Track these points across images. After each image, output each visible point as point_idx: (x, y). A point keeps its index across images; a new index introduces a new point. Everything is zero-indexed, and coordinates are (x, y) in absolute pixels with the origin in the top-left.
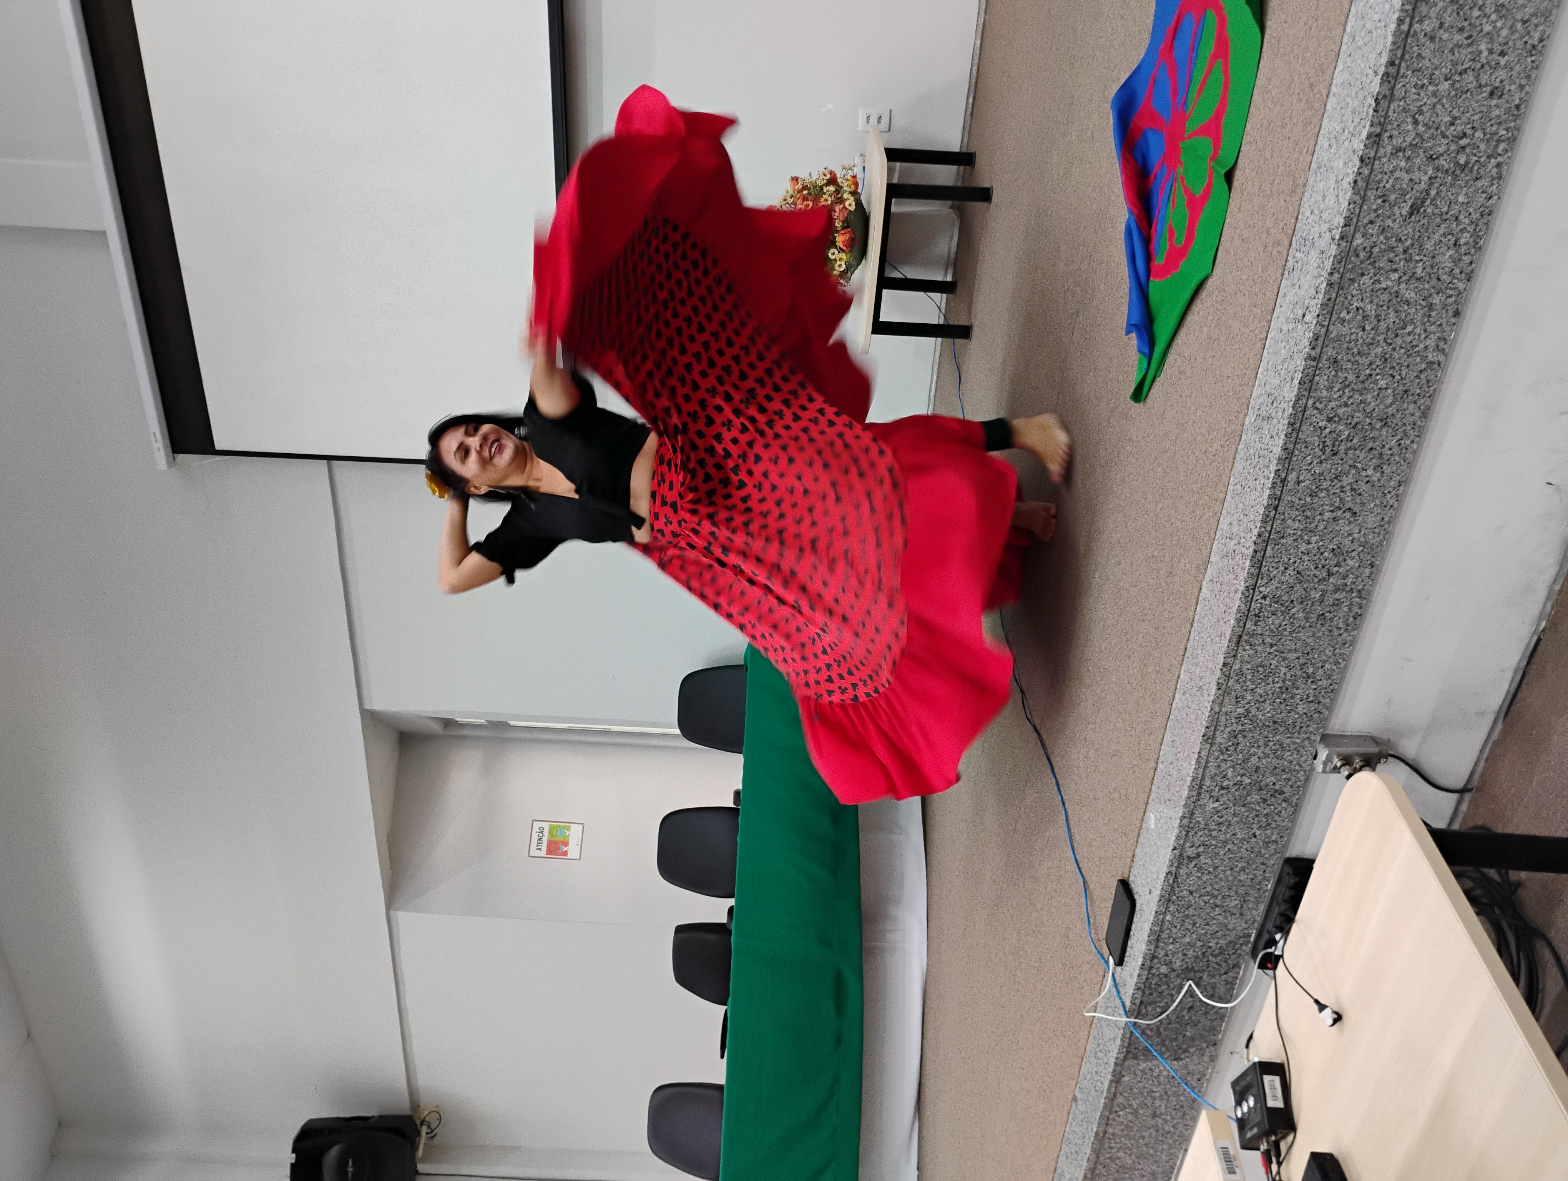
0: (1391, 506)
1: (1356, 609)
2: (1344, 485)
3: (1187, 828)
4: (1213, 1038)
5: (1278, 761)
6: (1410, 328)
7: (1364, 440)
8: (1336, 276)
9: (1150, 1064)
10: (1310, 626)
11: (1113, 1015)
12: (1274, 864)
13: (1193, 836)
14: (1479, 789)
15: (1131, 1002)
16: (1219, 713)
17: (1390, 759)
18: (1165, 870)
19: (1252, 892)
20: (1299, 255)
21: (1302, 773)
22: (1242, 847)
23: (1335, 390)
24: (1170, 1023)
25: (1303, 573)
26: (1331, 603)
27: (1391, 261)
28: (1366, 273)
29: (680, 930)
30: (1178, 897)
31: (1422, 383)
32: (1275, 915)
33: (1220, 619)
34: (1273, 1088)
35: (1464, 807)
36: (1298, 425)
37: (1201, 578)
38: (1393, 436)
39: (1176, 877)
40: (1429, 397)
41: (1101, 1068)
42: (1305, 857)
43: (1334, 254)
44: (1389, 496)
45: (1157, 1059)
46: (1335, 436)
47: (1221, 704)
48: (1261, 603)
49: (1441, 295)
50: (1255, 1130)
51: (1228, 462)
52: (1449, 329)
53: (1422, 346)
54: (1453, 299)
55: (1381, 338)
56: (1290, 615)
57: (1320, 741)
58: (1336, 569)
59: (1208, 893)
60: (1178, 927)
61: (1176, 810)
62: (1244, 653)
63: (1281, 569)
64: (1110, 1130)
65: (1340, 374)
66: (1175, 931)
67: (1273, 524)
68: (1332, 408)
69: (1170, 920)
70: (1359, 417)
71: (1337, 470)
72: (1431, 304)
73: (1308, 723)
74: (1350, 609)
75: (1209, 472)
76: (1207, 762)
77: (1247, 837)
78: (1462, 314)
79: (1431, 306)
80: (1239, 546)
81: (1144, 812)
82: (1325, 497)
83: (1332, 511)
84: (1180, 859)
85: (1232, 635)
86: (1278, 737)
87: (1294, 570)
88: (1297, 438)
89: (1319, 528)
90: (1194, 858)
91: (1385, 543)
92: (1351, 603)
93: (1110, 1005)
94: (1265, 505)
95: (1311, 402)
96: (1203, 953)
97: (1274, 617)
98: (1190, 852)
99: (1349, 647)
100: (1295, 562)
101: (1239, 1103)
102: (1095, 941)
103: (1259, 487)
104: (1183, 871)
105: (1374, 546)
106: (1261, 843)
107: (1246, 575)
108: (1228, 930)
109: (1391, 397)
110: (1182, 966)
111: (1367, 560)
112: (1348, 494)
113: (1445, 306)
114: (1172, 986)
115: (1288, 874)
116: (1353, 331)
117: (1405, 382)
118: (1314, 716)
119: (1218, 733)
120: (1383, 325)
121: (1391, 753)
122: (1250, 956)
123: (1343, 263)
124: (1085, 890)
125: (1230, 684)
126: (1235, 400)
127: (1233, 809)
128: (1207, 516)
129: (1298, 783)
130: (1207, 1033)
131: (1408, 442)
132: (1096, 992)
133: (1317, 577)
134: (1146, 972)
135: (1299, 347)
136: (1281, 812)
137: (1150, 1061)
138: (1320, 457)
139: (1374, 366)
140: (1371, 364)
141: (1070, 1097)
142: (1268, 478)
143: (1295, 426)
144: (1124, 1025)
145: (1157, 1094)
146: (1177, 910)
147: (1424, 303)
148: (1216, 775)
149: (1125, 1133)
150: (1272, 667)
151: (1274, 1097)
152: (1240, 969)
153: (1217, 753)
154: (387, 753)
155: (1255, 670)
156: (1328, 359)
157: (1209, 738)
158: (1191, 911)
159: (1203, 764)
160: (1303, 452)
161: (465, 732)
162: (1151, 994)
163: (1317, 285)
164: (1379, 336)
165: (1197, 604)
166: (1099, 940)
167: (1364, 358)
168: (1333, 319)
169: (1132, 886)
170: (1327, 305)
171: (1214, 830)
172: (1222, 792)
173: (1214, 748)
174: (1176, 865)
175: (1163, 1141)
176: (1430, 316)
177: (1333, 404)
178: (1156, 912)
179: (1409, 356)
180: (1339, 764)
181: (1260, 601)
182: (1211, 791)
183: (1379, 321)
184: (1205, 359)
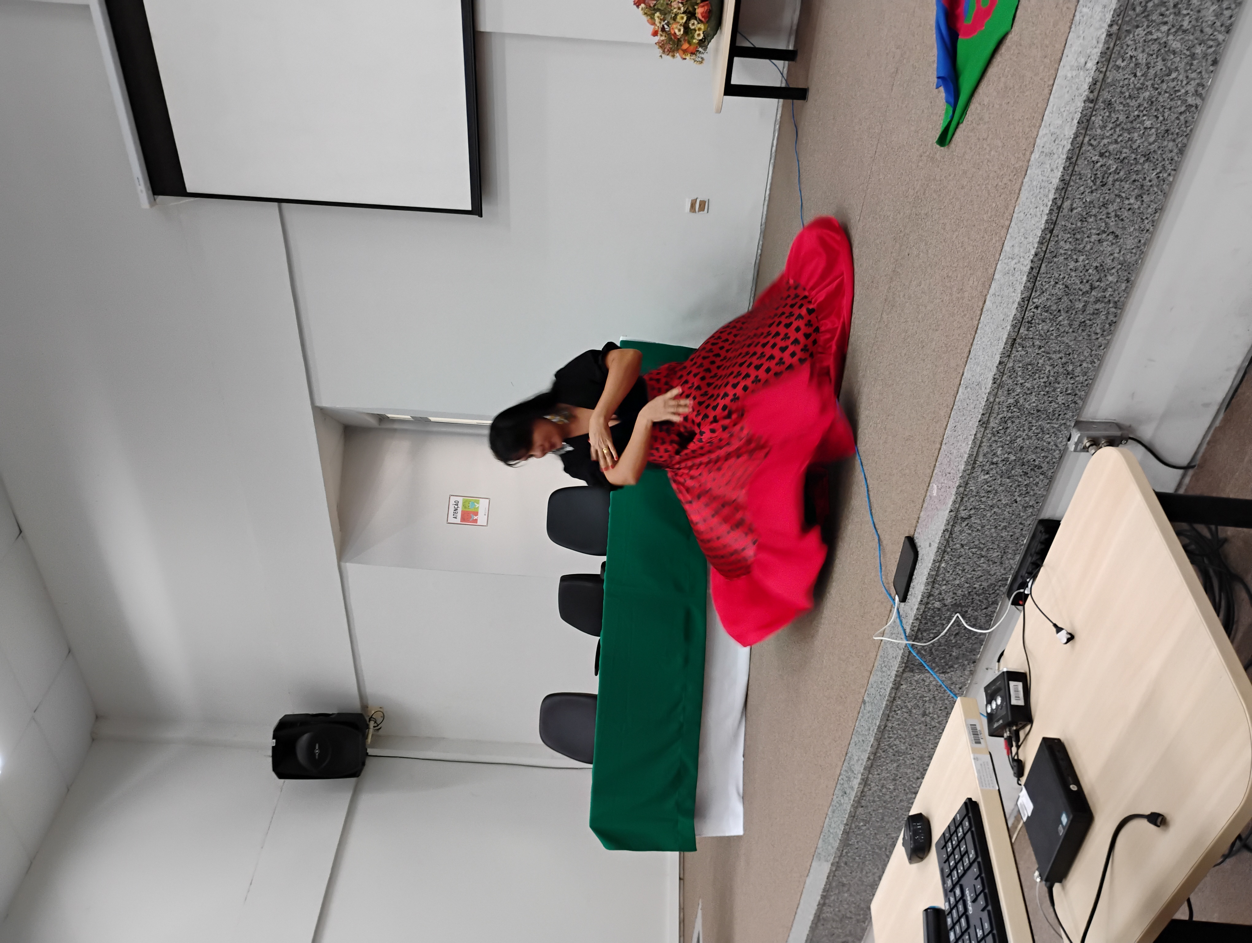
0: (1148, 230)
1: (1111, 317)
2: (1110, 212)
3: (962, 496)
4: (973, 657)
5: (1039, 442)
6: (1174, 75)
7: (1129, 173)
8: (1115, 28)
9: (923, 676)
10: (1073, 332)
11: (896, 639)
12: (1030, 525)
13: (966, 501)
14: (1201, 466)
15: (911, 629)
16: (993, 402)
17: (1130, 441)
18: (943, 528)
19: (1010, 545)
20: (1085, 10)
21: (1057, 452)
22: (1005, 511)
23: (1108, 129)
24: (940, 646)
25: (1070, 287)
26: (1091, 312)
27: (1162, 15)
28: (1141, 25)
29: (564, 579)
30: (952, 549)
31: (1180, 124)
32: (1028, 563)
33: (999, 326)
34: (1016, 691)
35: (1187, 480)
36: (1075, 159)
37: (985, 292)
38: (1153, 170)
39: (951, 534)
40: (1186, 136)
41: (885, 679)
42: (1055, 519)
43: (1114, 8)
44: (1146, 221)
45: (929, 672)
46: (1105, 168)
47: (996, 395)
48: (1034, 312)
49: (1202, 45)
50: (1001, 722)
51: (1015, 193)
52: (1207, 76)
53: (1183, 91)
54: (1213, 49)
55: (1149, 83)
56: (1057, 322)
57: (1074, 426)
58: (1098, 283)
59: (976, 547)
60: (951, 572)
61: (954, 481)
62: (1017, 353)
63: (1052, 283)
64: (890, 725)
65: (1113, 115)
66: (947, 575)
67: (1048, 244)
68: (1104, 145)
69: (945, 566)
70: (1126, 153)
71: (1104, 198)
72: (1194, 54)
73: (1065, 411)
74: (1107, 318)
75: (998, 203)
76: (981, 442)
77: (1009, 502)
78: (1220, 64)
79: (1193, 56)
80: (1018, 264)
81: (929, 484)
82: (1093, 222)
83: (1098, 234)
84: (955, 519)
85: (1007, 339)
86: (1040, 423)
87: (1063, 284)
88: (1073, 171)
89: (1086, 249)
90: (967, 518)
91: (1140, 261)
92: (1108, 313)
93: (894, 632)
94: (1043, 228)
95: (1087, 139)
96: (969, 593)
97: (1044, 324)
98: (964, 514)
99: (1104, 349)
100: (1064, 278)
101: (989, 702)
102: (885, 584)
103: (1039, 214)
104: (957, 529)
105: (1131, 265)
106: (1021, 507)
107: (1022, 288)
108: (990, 575)
109: (1154, 136)
110: (952, 602)
111: (1124, 276)
112: (1113, 219)
113: (1205, 56)
114: (943, 617)
115: (1041, 532)
116: (1126, 77)
117: (1166, 122)
118: (1071, 406)
119: (992, 419)
120: (1152, 72)
121: (1131, 436)
122: (1006, 595)
123: (1121, 16)
124: (880, 545)
125: (1003, 379)
126: (1024, 140)
127: (1000, 480)
128: (994, 241)
129: (1054, 460)
130: (968, 654)
131: (1165, 175)
132: (884, 622)
133: (1081, 290)
134: (924, 606)
135: (1080, 91)
136: (1038, 483)
137: (923, 673)
138: (1091, 187)
139: (1142, 109)
140: (1139, 106)
141: (860, 700)
142: (1047, 206)
143: (1072, 160)
144: (904, 647)
145: (927, 699)
146: (951, 559)
147: (1188, 53)
148: (987, 452)
149: (901, 726)
150: (1039, 365)
151: (1017, 698)
152: (997, 604)
153: (989, 435)
154: (335, 441)
155: (1025, 367)
156: (1104, 102)
157: (984, 423)
158: (961, 560)
159: (978, 444)
160: (1077, 183)
161: (396, 426)
162: (926, 623)
163: (1098, 36)
164: (1147, 81)
165: (981, 314)
166: (888, 583)
167: (1134, 101)
168: (1110, 66)
169: (917, 541)
170: (1106, 53)
171: (984, 497)
172: (992, 466)
173: (988, 431)
174: (951, 524)
175: (930, 733)
176: (1192, 64)
177: (1105, 141)
178: (934, 560)
179: (1171, 100)
180: (1088, 445)
181: (1033, 310)
182: (983, 466)
183: (1148, 68)
184: (1001, 105)
